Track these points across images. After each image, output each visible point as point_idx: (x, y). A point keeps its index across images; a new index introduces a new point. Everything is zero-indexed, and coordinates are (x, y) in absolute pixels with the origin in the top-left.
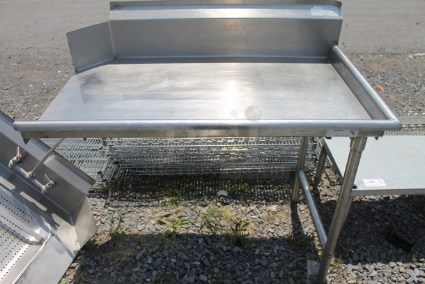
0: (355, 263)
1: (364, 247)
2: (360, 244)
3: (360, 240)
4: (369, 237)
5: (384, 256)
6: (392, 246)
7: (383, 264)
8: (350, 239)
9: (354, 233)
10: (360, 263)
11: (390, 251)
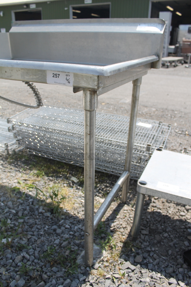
0: (135, 263)
1: (155, 255)
2: (154, 251)
3: (157, 249)
4: (168, 249)
5: (170, 270)
6: (185, 266)
7: (163, 277)
8: (148, 244)
9: (155, 241)
10: (139, 266)
11: (181, 270)
